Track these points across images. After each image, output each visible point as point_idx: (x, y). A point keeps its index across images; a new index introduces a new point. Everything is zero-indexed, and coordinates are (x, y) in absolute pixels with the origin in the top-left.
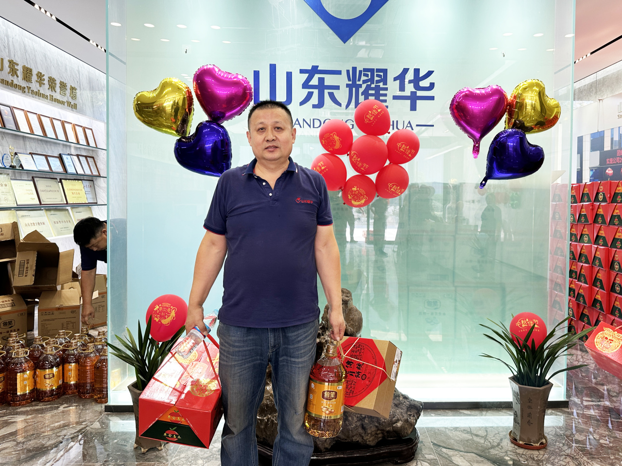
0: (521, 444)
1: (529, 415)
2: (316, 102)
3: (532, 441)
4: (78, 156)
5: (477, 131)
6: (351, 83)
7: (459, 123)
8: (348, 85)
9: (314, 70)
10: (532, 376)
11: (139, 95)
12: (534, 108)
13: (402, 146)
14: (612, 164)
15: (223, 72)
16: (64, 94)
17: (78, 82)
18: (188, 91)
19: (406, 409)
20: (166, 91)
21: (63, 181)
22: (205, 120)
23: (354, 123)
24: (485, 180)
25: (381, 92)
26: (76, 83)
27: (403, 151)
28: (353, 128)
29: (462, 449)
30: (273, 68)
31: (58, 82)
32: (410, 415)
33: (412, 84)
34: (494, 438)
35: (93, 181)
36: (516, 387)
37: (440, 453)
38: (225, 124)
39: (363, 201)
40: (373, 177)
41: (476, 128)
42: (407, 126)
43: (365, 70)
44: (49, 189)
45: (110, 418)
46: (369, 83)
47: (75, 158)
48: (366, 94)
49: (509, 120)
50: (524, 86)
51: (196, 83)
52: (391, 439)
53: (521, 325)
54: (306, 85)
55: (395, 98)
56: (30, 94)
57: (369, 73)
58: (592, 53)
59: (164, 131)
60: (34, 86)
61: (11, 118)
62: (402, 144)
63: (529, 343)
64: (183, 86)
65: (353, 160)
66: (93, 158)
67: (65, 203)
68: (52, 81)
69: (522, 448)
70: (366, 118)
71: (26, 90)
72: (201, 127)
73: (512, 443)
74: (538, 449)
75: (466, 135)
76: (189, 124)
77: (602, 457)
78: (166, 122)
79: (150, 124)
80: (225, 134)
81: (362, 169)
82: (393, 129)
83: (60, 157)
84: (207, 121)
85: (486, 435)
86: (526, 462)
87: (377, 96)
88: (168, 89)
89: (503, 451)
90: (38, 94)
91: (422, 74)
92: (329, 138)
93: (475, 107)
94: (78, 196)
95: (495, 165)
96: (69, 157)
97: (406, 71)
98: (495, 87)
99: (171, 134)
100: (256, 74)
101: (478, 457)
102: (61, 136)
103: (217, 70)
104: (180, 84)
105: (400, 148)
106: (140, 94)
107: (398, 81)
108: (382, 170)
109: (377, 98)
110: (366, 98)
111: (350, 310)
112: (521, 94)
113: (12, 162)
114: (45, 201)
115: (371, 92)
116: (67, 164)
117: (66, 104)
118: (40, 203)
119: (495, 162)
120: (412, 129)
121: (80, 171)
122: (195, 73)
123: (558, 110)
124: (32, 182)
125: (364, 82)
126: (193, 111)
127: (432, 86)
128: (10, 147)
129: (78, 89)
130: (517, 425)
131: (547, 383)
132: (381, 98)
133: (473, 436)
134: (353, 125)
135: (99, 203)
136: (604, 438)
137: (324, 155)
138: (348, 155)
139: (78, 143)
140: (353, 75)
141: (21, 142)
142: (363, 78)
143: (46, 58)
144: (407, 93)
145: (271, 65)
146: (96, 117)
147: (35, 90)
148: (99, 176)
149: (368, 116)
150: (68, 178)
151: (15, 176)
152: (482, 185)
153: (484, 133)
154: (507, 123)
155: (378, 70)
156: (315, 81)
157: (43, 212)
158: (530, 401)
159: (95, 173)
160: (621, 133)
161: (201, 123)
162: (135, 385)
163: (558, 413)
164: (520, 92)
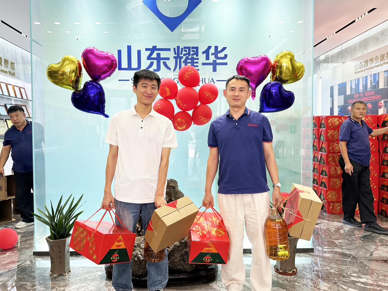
0: (281, 272)
2: (156, 68)
3: (287, 270)
5: (253, 83)
6: (176, 56)
8: (174, 57)
9: (154, 49)
11: (50, 66)
13: (207, 93)
15: (99, 51)
16: (7, 67)
17: (15, 59)
18: (79, 63)
20: (66, 63)
21: (7, 120)
22: (89, 80)
23: (178, 80)
25: (195, 61)
26: (14, 59)
27: (208, 96)
28: (178, 83)
30: (129, 48)
33: (214, 56)
38: (102, 82)
39: (184, 127)
40: (190, 112)
41: (253, 81)
42: (211, 81)
43: (185, 48)
45: (36, 259)
46: (187, 56)
48: (186, 62)
49: (273, 76)
50: (281, 55)
51: (83, 58)
54: (149, 58)
55: (203, 64)
57: (187, 50)
58: (336, 33)
59: (65, 87)
62: (207, 92)
64: (75, 60)
65: (178, 102)
66: (25, 106)
69: (281, 274)
70: (184, 76)
72: (86, 85)
73: (276, 271)
74: (291, 275)
76: (80, 83)
77: (329, 280)
78: (66, 82)
79: (56, 83)
80: (101, 88)
81: (183, 107)
82: (203, 83)
83: (5, 106)
84: (90, 81)
86: (282, 282)
88: (67, 62)
91: (219, 49)
93: (252, 69)
95: (264, 104)
97: (209, 47)
98: (263, 56)
99: (69, 89)
100: (119, 52)
103: (95, 50)
104: (74, 59)
105: (206, 94)
106: (51, 65)
107: (205, 54)
108: (196, 108)
109: (193, 65)
110: (186, 65)
111: (177, 192)
115: (188, 61)
117: (8, 73)
119: (264, 102)
120: (214, 83)
122: (82, 52)
123: (303, 69)
125: (184, 55)
126: (82, 75)
127: (226, 56)
129: (16, 63)
132: (195, 64)
136: (333, 269)
137: (161, 99)
138: (175, 100)
139: (16, 97)
140: (178, 51)
142: (184, 53)
144: (211, 61)
145: (128, 46)
146: (26, 81)
149: (185, 76)
153: (257, 84)
154: (271, 78)
155: (193, 48)
156: (154, 55)
160: (356, 83)
161: (87, 82)
162: (50, 237)
163: (307, 255)
164: (279, 59)
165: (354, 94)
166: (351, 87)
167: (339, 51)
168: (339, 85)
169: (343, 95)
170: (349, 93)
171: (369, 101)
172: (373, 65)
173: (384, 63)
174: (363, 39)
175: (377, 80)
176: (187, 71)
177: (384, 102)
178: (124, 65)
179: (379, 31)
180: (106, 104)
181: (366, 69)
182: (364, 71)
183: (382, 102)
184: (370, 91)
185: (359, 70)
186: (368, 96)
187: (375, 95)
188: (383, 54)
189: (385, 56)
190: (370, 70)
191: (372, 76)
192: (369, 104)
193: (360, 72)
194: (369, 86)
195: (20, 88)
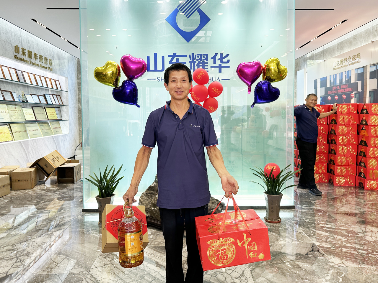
0: (269, 221)
1: (272, 208)
3: (274, 220)
4: (52, 95)
5: (249, 82)
6: (191, 60)
7: (241, 78)
8: (190, 62)
9: (175, 55)
10: (273, 191)
11: (96, 69)
15: (133, 58)
16: (46, 64)
17: (52, 57)
18: (118, 66)
21: (46, 108)
22: (126, 80)
24: (254, 104)
25: (205, 64)
30: (156, 55)
31: (44, 58)
33: (219, 61)
35: (59, 108)
36: (266, 195)
38: (135, 81)
40: (202, 103)
42: (217, 80)
43: (198, 55)
44: (39, 112)
45: (85, 214)
46: (200, 61)
47: (51, 96)
48: (198, 65)
49: (264, 76)
50: (270, 61)
51: (122, 63)
53: (268, 169)
54: (171, 62)
55: (212, 67)
56: (31, 64)
57: (199, 56)
58: (318, 37)
60: (33, 60)
61: (22, 77)
62: (215, 88)
63: (272, 176)
64: (116, 64)
65: (193, 96)
66: (59, 96)
67: (47, 119)
68: (41, 57)
69: (269, 223)
70: (197, 77)
71: (29, 62)
72: (124, 83)
73: (265, 221)
74: (276, 223)
75: (244, 84)
76: (119, 81)
77: (304, 226)
78: (108, 81)
80: (135, 85)
81: (197, 100)
82: (211, 81)
83: (44, 96)
88: (109, 66)
90: (35, 64)
91: (223, 56)
93: (248, 71)
94: (53, 116)
96: (48, 95)
97: (216, 54)
98: (257, 62)
99: (111, 86)
100: (148, 58)
102: (45, 85)
103: (131, 57)
104: (114, 63)
105: (214, 90)
106: (97, 68)
107: (213, 59)
108: (206, 100)
109: (204, 68)
110: (198, 68)
113: (23, 99)
114: (38, 119)
116: (48, 99)
117: (47, 68)
118: (36, 120)
119: (257, 96)
120: (220, 81)
121: (54, 103)
122: (121, 58)
123: (286, 71)
124: (32, 109)
125: (197, 60)
126: (120, 75)
127: (228, 61)
128: (22, 91)
129: (53, 60)
130: (267, 213)
131: (280, 193)
132: (205, 67)
135: (63, 119)
136: (307, 219)
140: (192, 57)
141: (26, 89)
142: (197, 58)
143: (38, 45)
144: (217, 65)
145: (155, 53)
147: (34, 62)
148: (63, 105)
149: (198, 76)
150: (48, 106)
151: (24, 106)
152: (252, 106)
153: (252, 82)
154: (263, 78)
155: (204, 55)
156: (175, 60)
157: (37, 124)
158: (272, 201)
159: (61, 104)
160: (334, 78)
161: (124, 81)
162: (98, 196)
163: (289, 211)
164: (268, 64)
165: (332, 87)
166: (330, 81)
167: (322, 51)
168: (321, 79)
169: (324, 88)
170: (329, 86)
171: (344, 92)
172: (347, 63)
173: (355, 62)
174: (340, 42)
175: (350, 76)
176: (199, 73)
177: (355, 93)
178: (152, 67)
179: (352, 36)
180: (138, 97)
181: (342, 66)
182: (340, 68)
183: (354, 93)
184: (344, 85)
185: (336, 67)
186: (343, 89)
187: (348, 88)
188: (355, 55)
189: (356, 57)
190: (345, 67)
191: (346, 72)
192: (344, 95)
193: (337, 68)
194: (344, 80)
195: (55, 81)
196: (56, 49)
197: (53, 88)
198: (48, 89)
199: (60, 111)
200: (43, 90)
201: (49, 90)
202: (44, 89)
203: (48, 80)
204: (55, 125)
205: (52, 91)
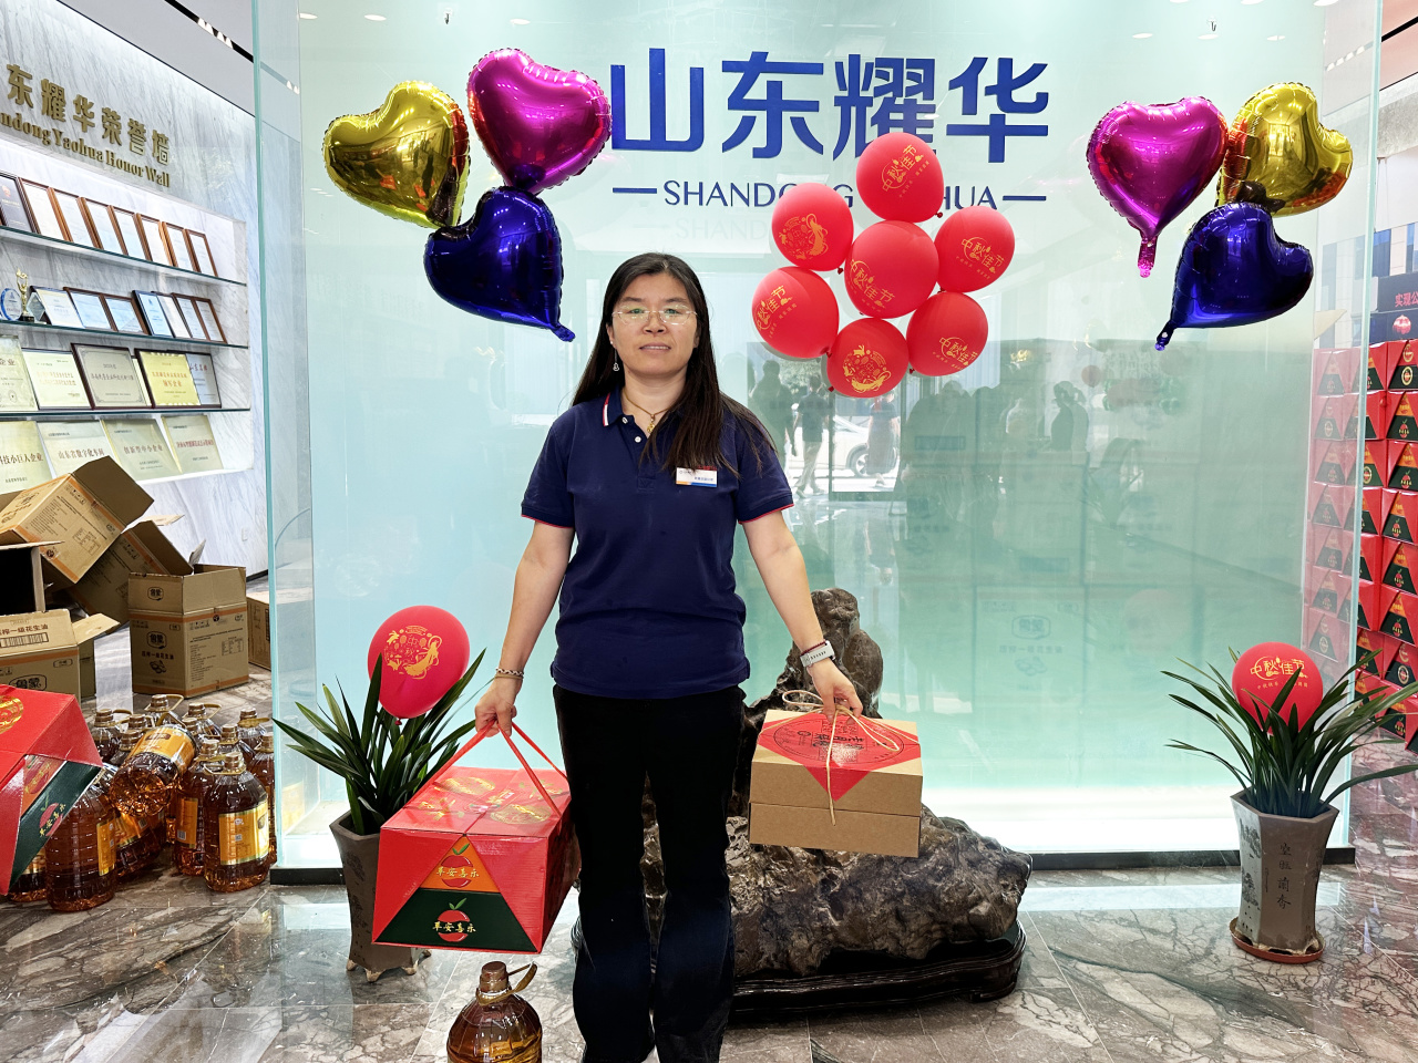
0: (1264, 952)
1: (1284, 883)
2: (762, 143)
3: (1288, 943)
4: (174, 296)
5: (1152, 210)
6: (845, 94)
7: (1107, 189)
9: (758, 64)
10: (1290, 792)
11: (337, 124)
12: (1289, 154)
13: (973, 247)
14: (1408, 307)
15: (539, 66)
16: (139, 152)
17: (170, 123)
18: (456, 113)
19: (995, 873)
20: (402, 116)
21: (142, 353)
22: (497, 186)
23: (856, 195)
24: (1169, 329)
25: (920, 117)
26: (167, 124)
27: (978, 258)
29: (1125, 965)
30: (658, 59)
31: (124, 122)
32: (1005, 886)
33: (994, 97)
34: (1195, 937)
35: (209, 355)
36: (1252, 817)
37: (1075, 975)
38: (545, 195)
39: (879, 382)
40: (902, 323)
41: (1150, 203)
42: (981, 201)
43: (881, 62)
44: (109, 372)
45: (284, 898)
46: (890, 95)
47: (169, 302)
48: (883, 123)
49: (1229, 182)
50: (1267, 101)
51: (475, 96)
52: (962, 942)
53: (1263, 673)
54: (736, 101)
55: (954, 130)
56: (61, 148)
57: (891, 71)
58: (1385, 38)
59: (399, 213)
60: (71, 130)
61: (18, 204)
62: (975, 242)
63: (1284, 714)
64: (442, 101)
66: (209, 301)
67: (149, 404)
68: (110, 118)
69: (1265, 960)
70: (887, 177)
71: (52, 138)
72: (488, 203)
73: (1239, 948)
74: (1303, 962)
75: (1124, 220)
76: (459, 197)
78: (403, 193)
80: (548, 219)
82: (948, 207)
83: (135, 300)
84: (501, 189)
85: (1175, 931)
86: (1281, 994)
87: (910, 125)
88: (407, 112)
89: (1222, 968)
90: (78, 149)
91: (1016, 73)
92: (798, 228)
93: (1148, 150)
94: (178, 389)
95: (1194, 293)
96: (154, 298)
97: (979, 63)
98: (1195, 102)
99: (416, 220)
100: (618, 74)
101: (1166, 983)
102: (136, 250)
103: (525, 62)
104: (436, 96)
105: (969, 251)
106: (341, 121)
107: (960, 90)
108: (923, 310)
109: (910, 131)
110: (883, 132)
111: (854, 640)
112: (1261, 120)
113: (24, 308)
114: (104, 399)
115: (893, 116)
116: (150, 316)
117: (145, 174)
118: (93, 406)
119: (1194, 288)
120: (994, 207)
121: (181, 333)
122: (471, 70)
123: (1347, 158)
124: (71, 357)
125: (879, 91)
126: (467, 163)
127: (1042, 101)
128: (19, 273)
129: (172, 139)
130: (1251, 905)
131: (1325, 809)
133: (1145, 933)
134: (851, 198)
135: (225, 406)
137: (784, 269)
138: (840, 271)
140: (852, 75)
141: (44, 262)
142: (876, 82)
143: (95, 66)
144: (982, 118)
145: (652, 51)
146: (210, 206)
147: (73, 139)
148: (225, 344)
149: (891, 174)
150: (154, 348)
151: (31, 342)
152: (1162, 342)
153: (1168, 214)
154: (1222, 190)
155: (913, 63)
156: (758, 91)
157: (98, 427)
158: (1286, 850)
159: (216, 337)
161: (489, 193)
162: (346, 822)
164: (1256, 115)
178: (637, 124)
180: (566, 286)
195: (187, 234)
196: (190, 93)
197: (174, 266)
198: (152, 267)
199: (211, 370)
200: (128, 271)
201: (156, 274)
202: (131, 268)
203: (151, 230)
204: (190, 430)
205: (170, 279)
